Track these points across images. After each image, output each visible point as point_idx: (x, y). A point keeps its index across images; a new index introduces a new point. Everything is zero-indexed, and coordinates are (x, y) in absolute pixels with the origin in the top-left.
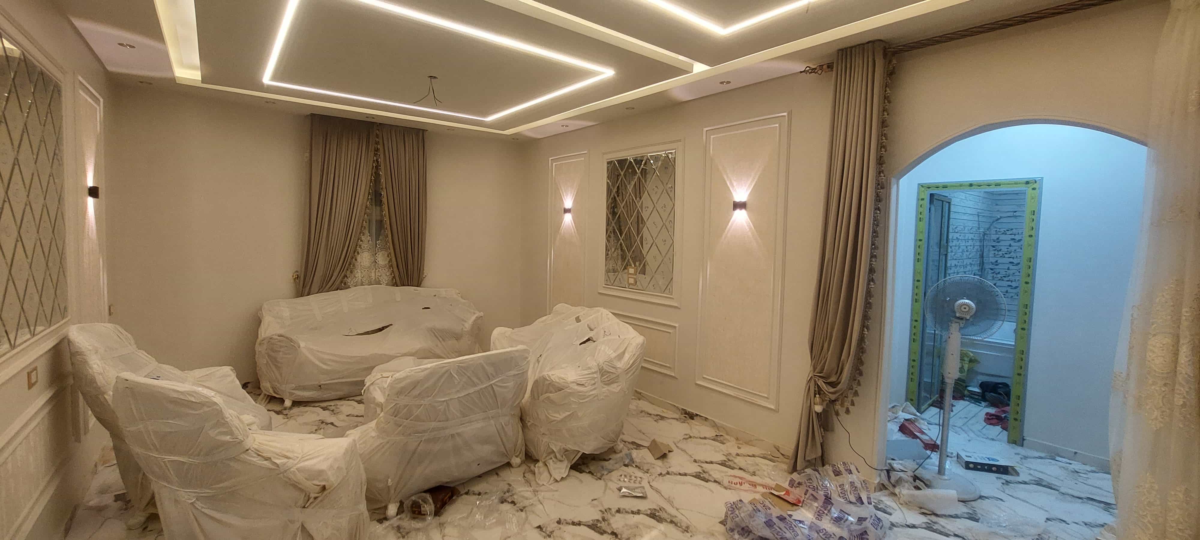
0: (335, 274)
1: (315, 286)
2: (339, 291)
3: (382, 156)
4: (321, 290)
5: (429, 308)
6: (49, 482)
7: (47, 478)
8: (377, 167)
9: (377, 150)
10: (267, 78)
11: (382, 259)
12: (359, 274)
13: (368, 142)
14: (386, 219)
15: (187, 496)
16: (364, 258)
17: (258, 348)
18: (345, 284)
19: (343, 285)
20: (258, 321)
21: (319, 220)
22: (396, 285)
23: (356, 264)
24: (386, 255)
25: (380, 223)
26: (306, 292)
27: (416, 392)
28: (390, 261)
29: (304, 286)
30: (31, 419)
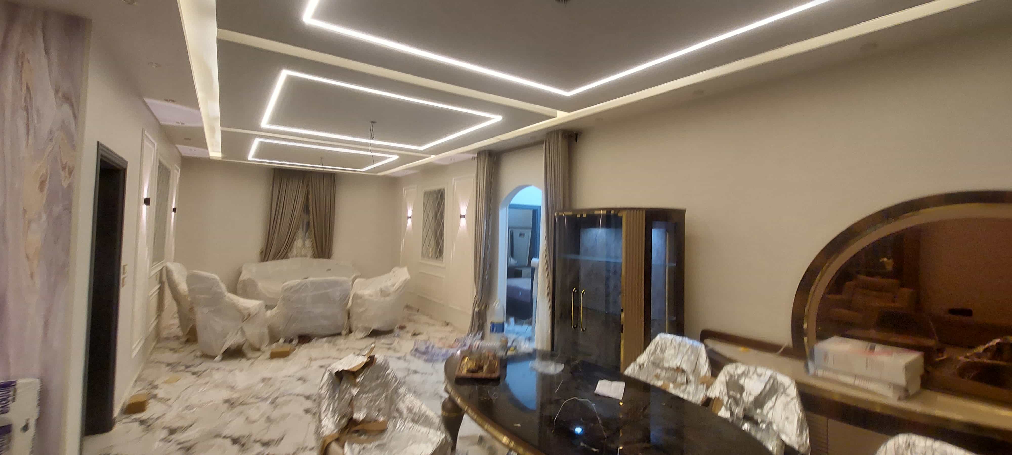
0: (282, 250)
1: (270, 257)
2: (283, 259)
3: (311, 188)
4: (273, 259)
6: (155, 319)
7: (156, 317)
8: (308, 194)
9: (308, 185)
10: (251, 157)
11: (308, 243)
12: (295, 251)
13: (303, 181)
14: (311, 222)
15: (206, 310)
16: (298, 243)
17: (238, 286)
18: (287, 256)
19: (285, 257)
20: (240, 273)
21: (275, 221)
22: (315, 257)
23: (294, 245)
24: (310, 241)
25: (308, 224)
26: (266, 259)
27: (292, 290)
28: (312, 244)
29: (265, 257)
30: (154, 293)
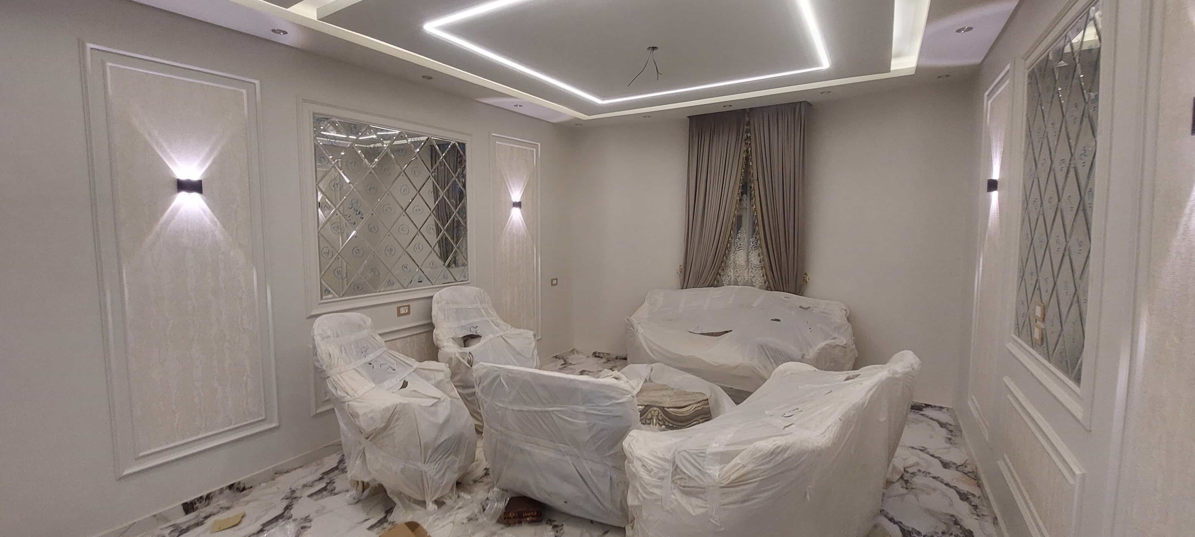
2: (712, 287)
3: (753, 144)
5: (779, 320)
8: (748, 158)
9: (747, 139)
11: (755, 259)
16: (737, 257)
18: (718, 281)
19: (715, 283)
23: (729, 262)
24: (759, 254)
28: (763, 260)
